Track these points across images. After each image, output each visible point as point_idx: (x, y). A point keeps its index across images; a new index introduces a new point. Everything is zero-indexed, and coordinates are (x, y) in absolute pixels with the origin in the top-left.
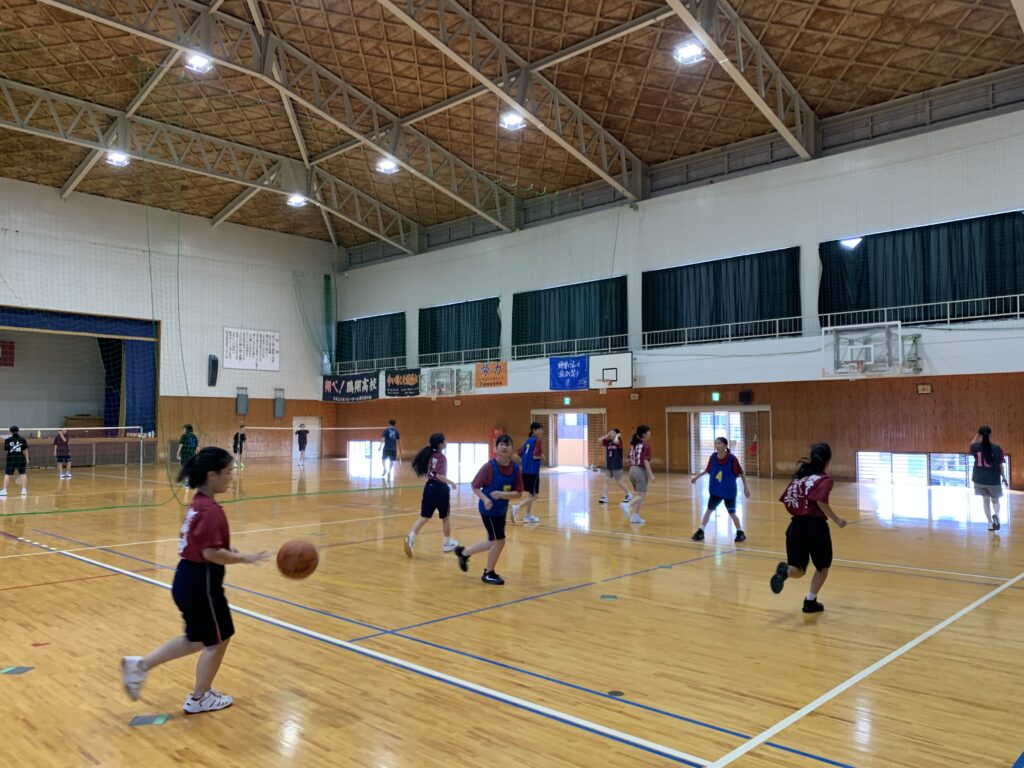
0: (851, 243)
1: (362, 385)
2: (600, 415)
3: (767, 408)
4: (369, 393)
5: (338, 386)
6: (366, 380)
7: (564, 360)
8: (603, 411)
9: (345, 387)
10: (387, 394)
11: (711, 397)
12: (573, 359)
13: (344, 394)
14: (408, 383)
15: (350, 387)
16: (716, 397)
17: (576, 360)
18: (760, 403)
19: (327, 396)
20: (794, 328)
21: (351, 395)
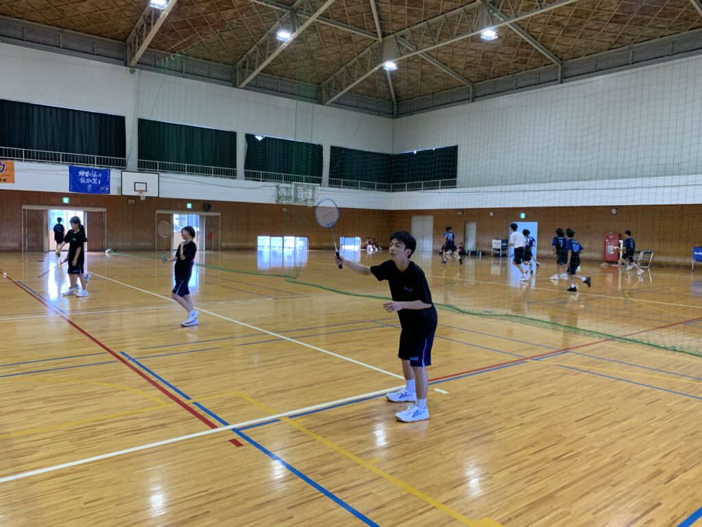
0: (260, 138)
2: (102, 213)
3: (219, 214)
7: (85, 170)
8: (104, 210)
11: (186, 206)
12: (95, 170)
16: (189, 206)
17: (98, 171)
18: (214, 211)
20: (232, 174)
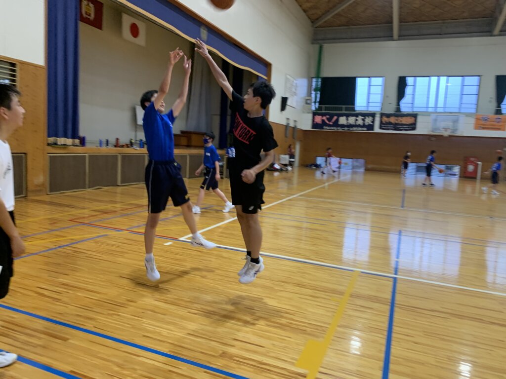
1: (357, 120)
4: (364, 126)
5: (329, 120)
6: (360, 118)
9: (337, 120)
10: (381, 128)
13: (336, 124)
14: (404, 122)
15: (343, 120)
19: (315, 125)
21: (343, 126)
